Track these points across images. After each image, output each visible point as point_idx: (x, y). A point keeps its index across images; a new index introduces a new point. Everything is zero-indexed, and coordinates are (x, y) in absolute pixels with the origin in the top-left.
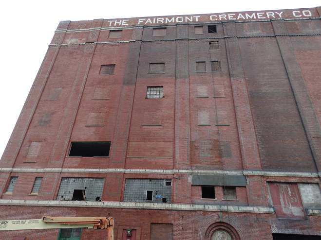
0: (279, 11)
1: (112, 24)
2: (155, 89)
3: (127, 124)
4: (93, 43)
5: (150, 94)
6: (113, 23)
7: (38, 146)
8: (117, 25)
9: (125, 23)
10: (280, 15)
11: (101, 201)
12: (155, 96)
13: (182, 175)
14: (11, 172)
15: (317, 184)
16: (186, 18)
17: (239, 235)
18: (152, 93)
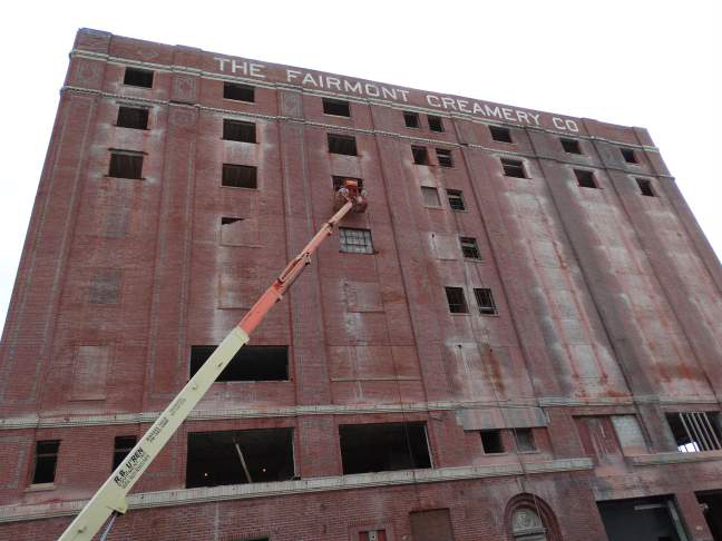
0: (535, 113)
1: (225, 68)
2: (354, 234)
3: (316, 306)
4: (191, 104)
5: (347, 245)
6: (228, 66)
7: (101, 357)
8: (239, 73)
9: (257, 73)
10: (536, 118)
11: (299, 479)
12: (357, 250)
13: (444, 412)
14: (36, 429)
15: (634, 415)
16: (384, 90)
17: (553, 513)
18: (350, 242)
